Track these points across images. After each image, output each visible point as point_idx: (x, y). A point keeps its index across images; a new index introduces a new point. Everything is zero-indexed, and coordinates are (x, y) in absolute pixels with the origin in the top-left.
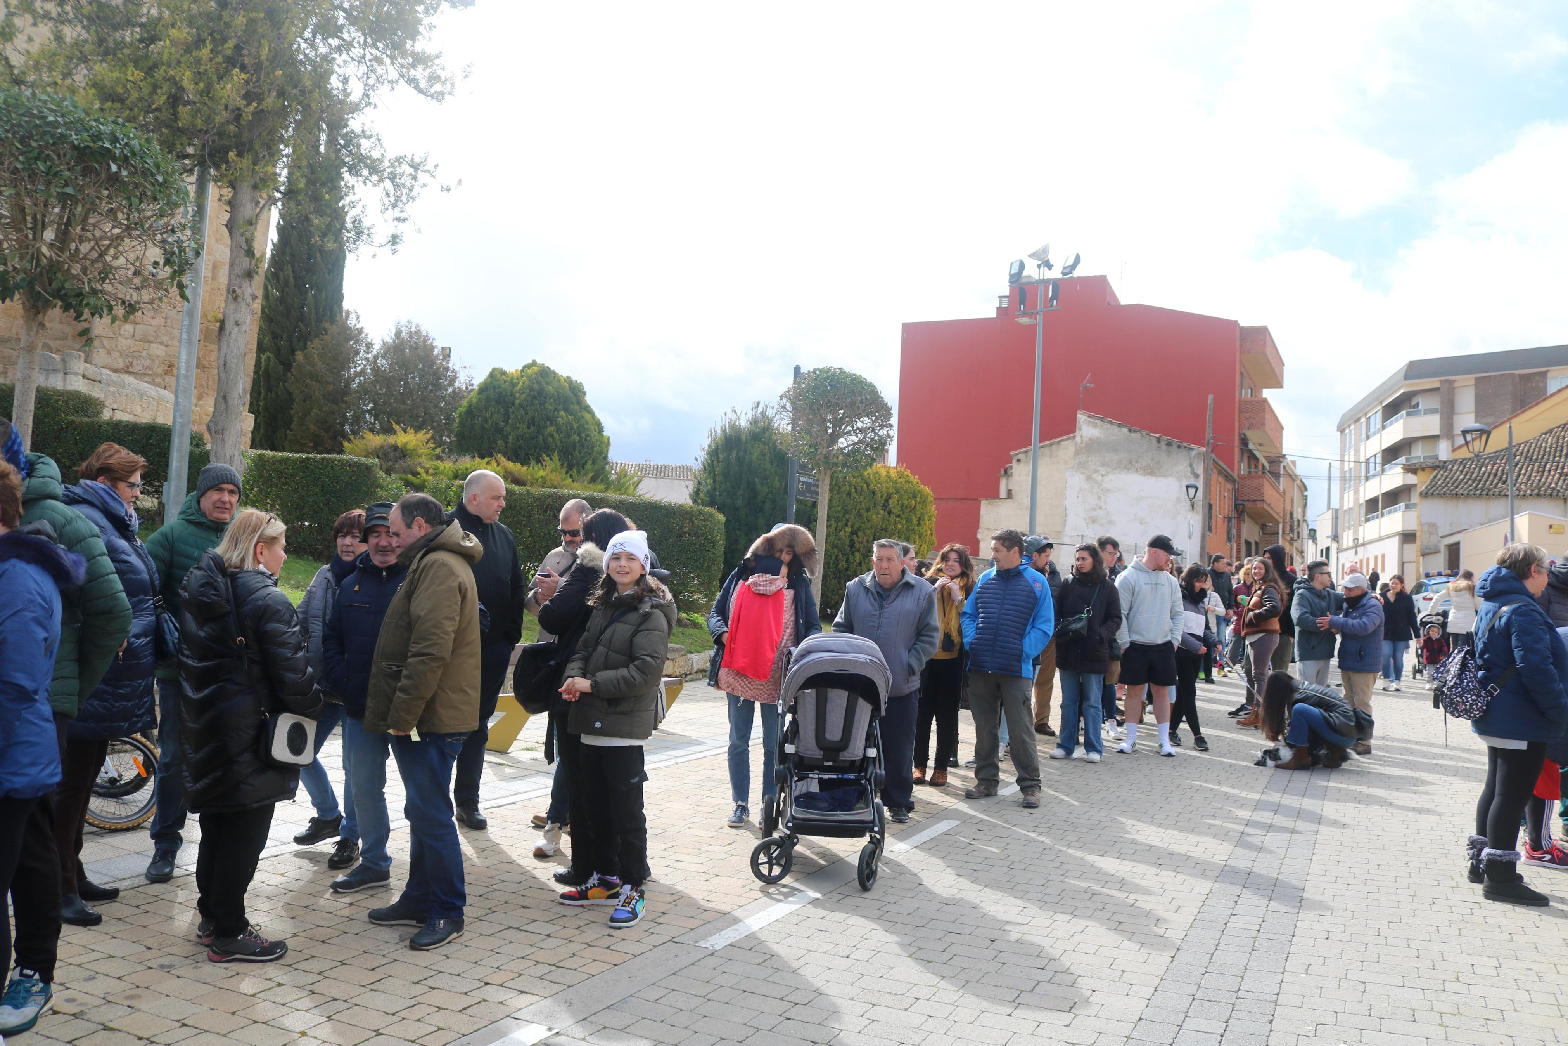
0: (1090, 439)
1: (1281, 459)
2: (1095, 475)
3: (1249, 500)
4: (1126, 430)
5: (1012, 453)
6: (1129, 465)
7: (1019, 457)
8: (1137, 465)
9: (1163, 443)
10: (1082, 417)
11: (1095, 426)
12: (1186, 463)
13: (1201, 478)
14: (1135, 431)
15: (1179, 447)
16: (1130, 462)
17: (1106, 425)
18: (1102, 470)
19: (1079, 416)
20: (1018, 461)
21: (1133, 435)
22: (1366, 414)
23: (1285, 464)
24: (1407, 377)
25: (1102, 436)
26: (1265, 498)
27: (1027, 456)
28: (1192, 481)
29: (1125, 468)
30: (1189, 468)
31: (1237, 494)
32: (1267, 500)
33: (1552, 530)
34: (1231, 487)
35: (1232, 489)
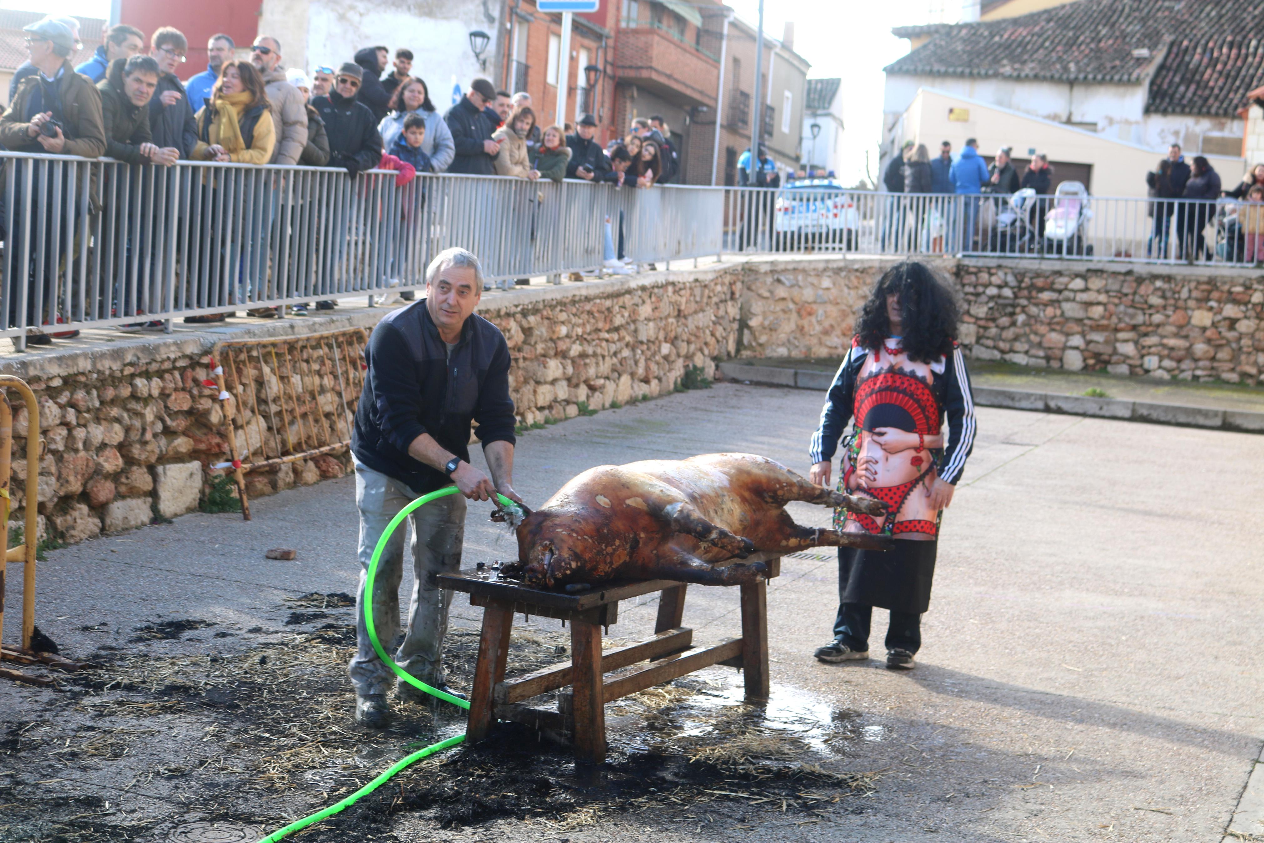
1: (725, 13)
2: (350, 14)
3: (631, 67)
6: (398, 1)
8: (410, 1)
12: (479, 0)
13: (497, 24)
23: (731, 19)
26: (654, 64)
28: (485, 29)
29: (393, 4)
30: (481, 9)
31: (610, 58)
32: (660, 68)
33: (952, 116)
34: (593, 44)
35: (597, 49)
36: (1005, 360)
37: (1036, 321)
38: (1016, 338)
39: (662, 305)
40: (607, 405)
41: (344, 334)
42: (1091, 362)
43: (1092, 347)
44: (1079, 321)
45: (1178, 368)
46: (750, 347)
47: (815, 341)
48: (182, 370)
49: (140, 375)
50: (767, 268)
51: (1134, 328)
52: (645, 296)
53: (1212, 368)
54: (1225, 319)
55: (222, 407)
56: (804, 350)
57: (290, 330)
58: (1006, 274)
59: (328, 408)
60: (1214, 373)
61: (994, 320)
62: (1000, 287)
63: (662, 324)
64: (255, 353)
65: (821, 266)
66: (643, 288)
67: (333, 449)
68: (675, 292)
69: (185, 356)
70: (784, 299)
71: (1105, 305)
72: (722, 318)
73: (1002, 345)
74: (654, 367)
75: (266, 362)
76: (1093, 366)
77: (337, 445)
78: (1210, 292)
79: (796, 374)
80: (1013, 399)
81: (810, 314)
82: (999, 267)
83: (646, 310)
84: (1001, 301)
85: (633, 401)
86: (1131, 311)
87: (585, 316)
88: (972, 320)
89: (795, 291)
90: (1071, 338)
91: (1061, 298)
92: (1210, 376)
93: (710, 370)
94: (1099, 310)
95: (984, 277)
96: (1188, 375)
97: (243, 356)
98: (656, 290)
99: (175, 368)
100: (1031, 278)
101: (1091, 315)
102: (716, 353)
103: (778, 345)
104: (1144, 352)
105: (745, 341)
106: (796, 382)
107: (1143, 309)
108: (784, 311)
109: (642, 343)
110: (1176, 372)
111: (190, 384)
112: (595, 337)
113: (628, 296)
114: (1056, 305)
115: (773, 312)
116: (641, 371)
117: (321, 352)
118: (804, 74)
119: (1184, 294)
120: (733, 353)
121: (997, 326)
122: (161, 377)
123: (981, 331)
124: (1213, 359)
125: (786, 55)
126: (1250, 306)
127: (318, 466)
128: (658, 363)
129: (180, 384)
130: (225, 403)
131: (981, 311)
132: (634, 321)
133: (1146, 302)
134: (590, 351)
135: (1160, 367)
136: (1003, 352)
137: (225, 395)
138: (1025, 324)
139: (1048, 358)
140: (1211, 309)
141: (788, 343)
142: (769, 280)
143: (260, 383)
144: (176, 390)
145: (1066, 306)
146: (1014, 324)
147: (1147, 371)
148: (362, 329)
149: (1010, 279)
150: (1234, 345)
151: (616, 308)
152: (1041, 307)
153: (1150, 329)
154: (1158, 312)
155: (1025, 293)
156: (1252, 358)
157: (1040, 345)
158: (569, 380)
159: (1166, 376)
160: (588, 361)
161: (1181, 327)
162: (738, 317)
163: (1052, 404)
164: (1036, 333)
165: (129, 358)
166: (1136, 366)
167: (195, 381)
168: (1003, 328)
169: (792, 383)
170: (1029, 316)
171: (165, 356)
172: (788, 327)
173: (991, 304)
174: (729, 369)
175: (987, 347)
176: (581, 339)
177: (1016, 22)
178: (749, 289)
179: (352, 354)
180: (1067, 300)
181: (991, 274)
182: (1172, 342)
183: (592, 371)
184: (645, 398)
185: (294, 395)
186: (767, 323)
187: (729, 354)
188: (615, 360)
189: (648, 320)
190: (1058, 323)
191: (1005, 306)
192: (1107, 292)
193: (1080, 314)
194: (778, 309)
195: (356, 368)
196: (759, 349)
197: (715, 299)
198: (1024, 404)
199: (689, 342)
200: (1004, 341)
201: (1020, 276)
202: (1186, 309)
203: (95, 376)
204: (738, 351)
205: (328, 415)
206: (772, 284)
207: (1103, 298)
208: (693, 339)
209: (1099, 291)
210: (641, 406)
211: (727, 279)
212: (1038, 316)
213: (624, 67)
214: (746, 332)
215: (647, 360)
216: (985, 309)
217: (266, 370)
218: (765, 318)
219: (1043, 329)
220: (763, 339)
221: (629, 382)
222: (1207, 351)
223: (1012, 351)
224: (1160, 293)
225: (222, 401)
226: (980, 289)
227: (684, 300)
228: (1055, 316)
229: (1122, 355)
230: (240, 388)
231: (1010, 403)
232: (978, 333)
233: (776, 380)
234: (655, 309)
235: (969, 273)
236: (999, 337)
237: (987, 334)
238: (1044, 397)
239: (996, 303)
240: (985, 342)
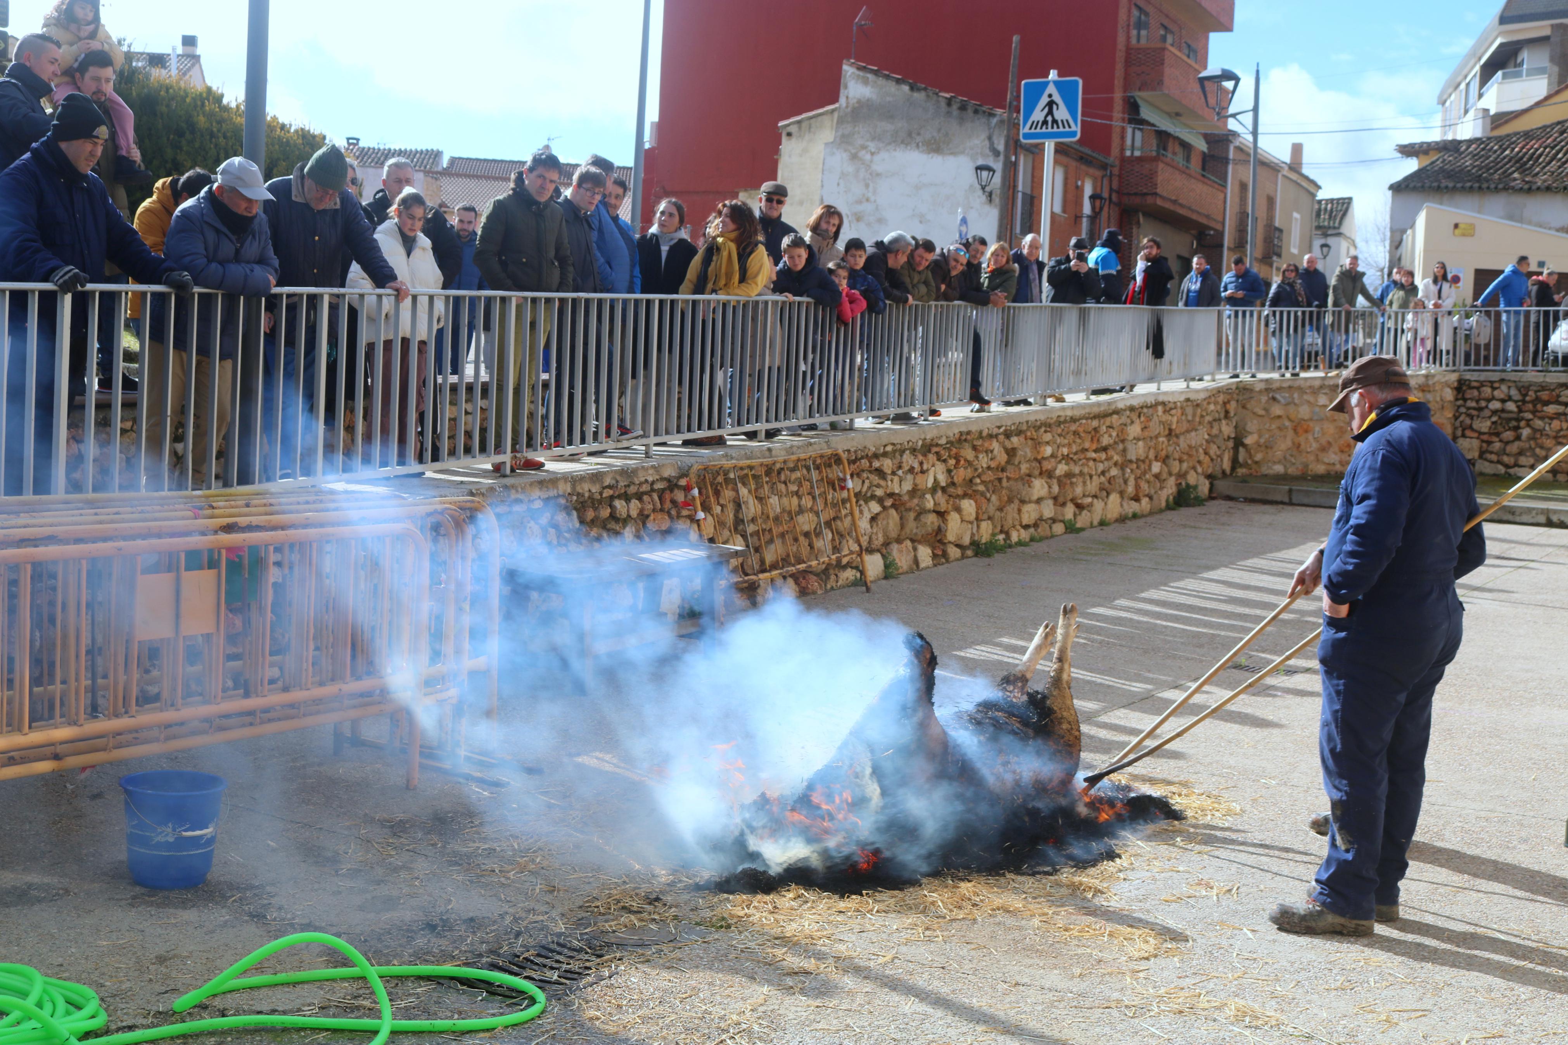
0: (859, 101)
1: (1231, 138)
2: (862, 153)
3: (1136, 194)
4: (906, 88)
5: (780, 124)
6: (907, 139)
7: (789, 129)
8: (919, 139)
9: (955, 107)
10: (848, 70)
11: (866, 82)
12: (984, 136)
13: (1002, 158)
14: (919, 90)
15: (976, 112)
16: (910, 134)
17: (881, 81)
18: (872, 146)
19: (845, 67)
20: (789, 134)
21: (917, 96)
22: (1466, 77)
23: (1237, 144)
24: (1504, 19)
25: (874, 97)
26: (1159, 191)
27: (800, 128)
28: (991, 162)
29: (902, 142)
30: (987, 143)
31: (1115, 185)
32: (1165, 194)
33: (1457, 231)
34: (1099, 173)
35: (1103, 177)
36: (1510, 475)
38: (1521, 453)
39: (1151, 424)
40: (1095, 523)
41: (822, 456)
46: (1245, 465)
47: (1312, 458)
48: (661, 493)
49: (619, 497)
50: (1262, 386)
52: (1134, 416)
55: (699, 526)
56: (1300, 467)
57: (767, 453)
58: (1509, 387)
59: (806, 528)
61: (1497, 434)
62: (1503, 401)
63: (1152, 444)
64: (732, 476)
65: (1317, 383)
66: (1132, 409)
67: (810, 566)
68: (1165, 412)
69: (662, 479)
70: (1279, 417)
72: (1216, 436)
73: (1506, 459)
74: (1144, 486)
75: (744, 484)
77: (814, 563)
79: (1290, 491)
80: (1513, 513)
81: (1306, 431)
82: (1502, 381)
83: (1134, 430)
84: (1504, 415)
85: (1122, 519)
87: (1071, 437)
88: (1476, 435)
89: (1291, 409)
93: (1204, 488)
95: (1487, 391)
97: (720, 479)
98: (1145, 410)
99: (653, 490)
100: (1536, 392)
102: (1210, 471)
103: (1275, 463)
105: (1241, 459)
106: (1290, 499)
108: (1280, 429)
109: (1131, 461)
111: (668, 505)
112: (1082, 456)
113: (1115, 416)
114: (1563, 417)
115: (1269, 430)
116: (1130, 489)
117: (798, 474)
118: (1313, 195)
120: (1228, 471)
121: (1501, 441)
122: (640, 499)
123: (1484, 445)
125: (1294, 176)
127: (797, 582)
128: (1148, 482)
129: (659, 505)
130: (702, 523)
131: (1484, 425)
132: (1123, 441)
134: (1076, 470)
136: (1507, 466)
137: (701, 515)
138: (1531, 438)
141: (1284, 460)
142: (1264, 399)
143: (738, 505)
144: (654, 510)
146: (1518, 438)
148: (840, 451)
149: (1514, 392)
151: (1104, 429)
152: (1547, 420)
155: (1530, 406)
158: (1055, 498)
160: (1074, 480)
162: (1233, 435)
163: (1555, 518)
164: (1542, 447)
165: (608, 481)
167: (673, 502)
168: (1507, 443)
169: (1286, 500)
171: (643, 479)
172: (1283, 445)
173: (1494, 419)
174: (1222, 486)
175: (1491, 462)
176: (1067, 458)
177: (1528, 135)
178: (1244, 407)
179: (830, 476)
181: (1494, 389)
183: (1079, 490)
184: (1135, 516)
185: (771, 515)
186: (1262, 441)
187: (1224, 472)
188: (1103, 479)
189: (1138, 439)
191: (1510, 419)
194: (1274, 426)
195: (835, 490)
196: (1254, 466)
197: (1208, 418)
198: (1525, 518)
199: (1181, 461)
200: (1508, 455)
201: (1524, 389)
203: (575, 498)
204: (1233, 469)
205: (807, 535)
206: (1267, 402)
208: (1185, 457)
210: (1129, 523)
211: (1221, 398)
212: (1544, 429)
213: (1129, 194)
214: (1241, 449)
215: (1136, 479)
216: (1488, 423)
217: (743, 491)
218: (1260, 436)
220: (1259, 457)
221: (1119, 500)
223: (1516, 465)
225: (698, 521)
226: (1483, 404)
227: (1175, 419)
228: (1561, 430)
230: (717, 509)
231: (1510, 517)
232: (1481, 447)
233: (1270, 497)
234: (1144, 428)
235: (1471, 388)
236: (1503, 452)
237: (1490, 449)
238: (1546, 512)
239: (1500, 417)
240: (1489, 456)
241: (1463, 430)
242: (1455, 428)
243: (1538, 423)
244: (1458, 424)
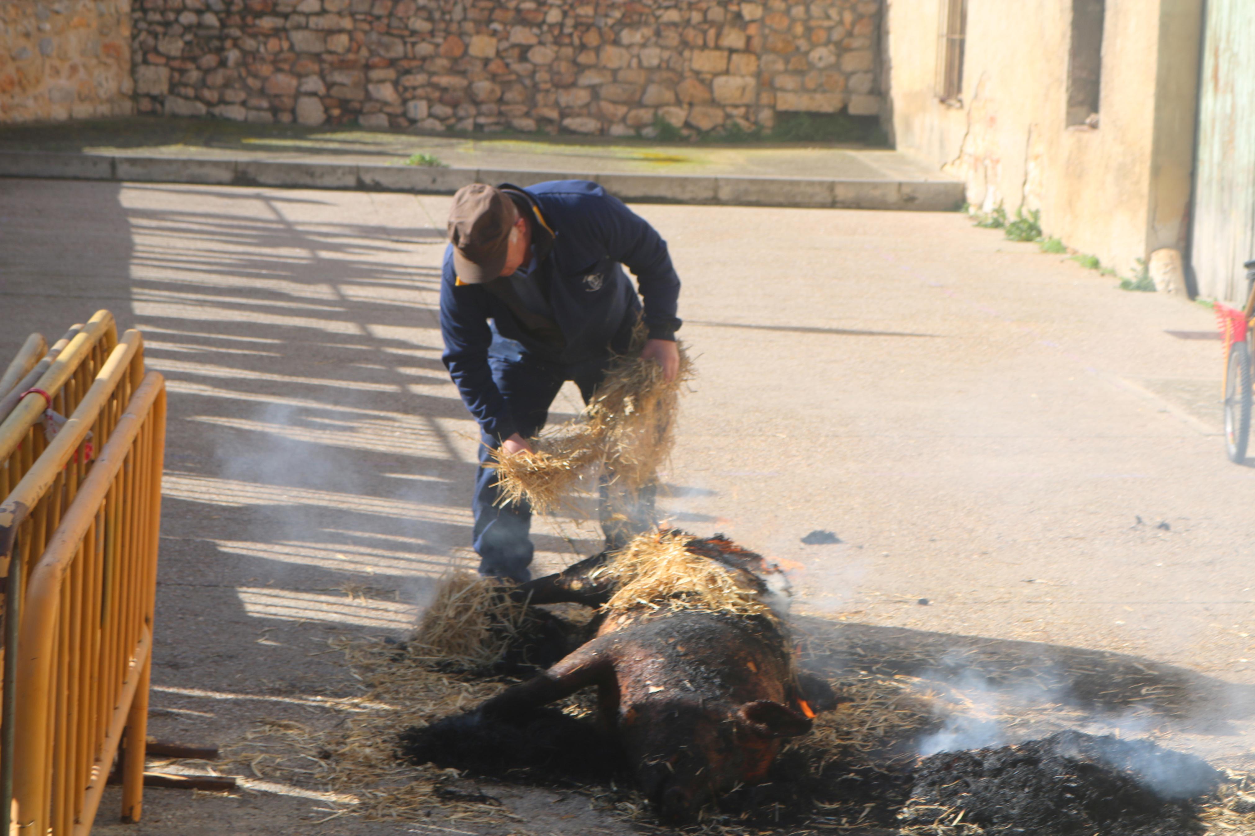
36: (213, 116)
37: (254, 58)
38: (227, 84)
42: (336, 112)
43: (335, 91)
44: (317, 57)
45: (455, 115)
51: (392, 63)
53: (500, 114)
54: (514, 46)
60: (503, 120)
61: (194, 59)
62: (199, 12)
71: (350, 33)
73: (207, 94)
76: (339, 118)
78: (492, 10)
86: (386, 39)
88: (162, 60)
90: (304, 80)
91: (288, 25)
92: (497, 124)
94: (344, 39)
96: (468, 124)
101: (332, 47)
104: (408, 95)
107: (402, 37)
110: (452, 121)
114: (283, 35)
119: (458, 13)
121: (198, 68)
123: (176, 75)
124: (501, 101)
126: (545, 28)
131: (175, 47)
133: (406, 27)
135: (430, 115)
136: (209, 104)
138: (238, 65)
139: (275, 110)
140: (494, 33)
145: (298, 37)
146: (223, 63)
147: (413, 122)
150: (528, 82)
152: (261, 38)
153: (414, 64)
154: (423, 40)
155: (237, 19)
156: (552, 98)
157: (262, 92)
159: (438, 126)
161: (455, 60)
163: (368, 179)
164: (256, 76)
166: (397, 116)
168: (207, 71)
170: (245, 53)
173: (188, 37)
175: (186, 98)
180: (298, 27)
182: (444, 81)
190: (285, 60)
191: (209, 38)
192: (352, 15)
193: (317, 47)
198: (328, 180)
200: (209, 88)
202: (461, 34)
207: (347, 23)
209: (340, 14)
212: (258, 51)
216: (180, 44)
219: (265, 70)
222: (492, 91)
223: (222, 101)
224: (424, 14)
226: (171, 16)
228: (281, 51)
229: (377, 101)
231: (308, 181)
232: (171, 78)
236: (203, 84)
237: (185, 79)
238: (356, 170)
239: (196, 35)
240: (183, 91)
241: (145, 54)
242: (133, 52)
243: (250, 44)
244: (136, 45)
